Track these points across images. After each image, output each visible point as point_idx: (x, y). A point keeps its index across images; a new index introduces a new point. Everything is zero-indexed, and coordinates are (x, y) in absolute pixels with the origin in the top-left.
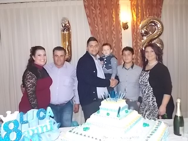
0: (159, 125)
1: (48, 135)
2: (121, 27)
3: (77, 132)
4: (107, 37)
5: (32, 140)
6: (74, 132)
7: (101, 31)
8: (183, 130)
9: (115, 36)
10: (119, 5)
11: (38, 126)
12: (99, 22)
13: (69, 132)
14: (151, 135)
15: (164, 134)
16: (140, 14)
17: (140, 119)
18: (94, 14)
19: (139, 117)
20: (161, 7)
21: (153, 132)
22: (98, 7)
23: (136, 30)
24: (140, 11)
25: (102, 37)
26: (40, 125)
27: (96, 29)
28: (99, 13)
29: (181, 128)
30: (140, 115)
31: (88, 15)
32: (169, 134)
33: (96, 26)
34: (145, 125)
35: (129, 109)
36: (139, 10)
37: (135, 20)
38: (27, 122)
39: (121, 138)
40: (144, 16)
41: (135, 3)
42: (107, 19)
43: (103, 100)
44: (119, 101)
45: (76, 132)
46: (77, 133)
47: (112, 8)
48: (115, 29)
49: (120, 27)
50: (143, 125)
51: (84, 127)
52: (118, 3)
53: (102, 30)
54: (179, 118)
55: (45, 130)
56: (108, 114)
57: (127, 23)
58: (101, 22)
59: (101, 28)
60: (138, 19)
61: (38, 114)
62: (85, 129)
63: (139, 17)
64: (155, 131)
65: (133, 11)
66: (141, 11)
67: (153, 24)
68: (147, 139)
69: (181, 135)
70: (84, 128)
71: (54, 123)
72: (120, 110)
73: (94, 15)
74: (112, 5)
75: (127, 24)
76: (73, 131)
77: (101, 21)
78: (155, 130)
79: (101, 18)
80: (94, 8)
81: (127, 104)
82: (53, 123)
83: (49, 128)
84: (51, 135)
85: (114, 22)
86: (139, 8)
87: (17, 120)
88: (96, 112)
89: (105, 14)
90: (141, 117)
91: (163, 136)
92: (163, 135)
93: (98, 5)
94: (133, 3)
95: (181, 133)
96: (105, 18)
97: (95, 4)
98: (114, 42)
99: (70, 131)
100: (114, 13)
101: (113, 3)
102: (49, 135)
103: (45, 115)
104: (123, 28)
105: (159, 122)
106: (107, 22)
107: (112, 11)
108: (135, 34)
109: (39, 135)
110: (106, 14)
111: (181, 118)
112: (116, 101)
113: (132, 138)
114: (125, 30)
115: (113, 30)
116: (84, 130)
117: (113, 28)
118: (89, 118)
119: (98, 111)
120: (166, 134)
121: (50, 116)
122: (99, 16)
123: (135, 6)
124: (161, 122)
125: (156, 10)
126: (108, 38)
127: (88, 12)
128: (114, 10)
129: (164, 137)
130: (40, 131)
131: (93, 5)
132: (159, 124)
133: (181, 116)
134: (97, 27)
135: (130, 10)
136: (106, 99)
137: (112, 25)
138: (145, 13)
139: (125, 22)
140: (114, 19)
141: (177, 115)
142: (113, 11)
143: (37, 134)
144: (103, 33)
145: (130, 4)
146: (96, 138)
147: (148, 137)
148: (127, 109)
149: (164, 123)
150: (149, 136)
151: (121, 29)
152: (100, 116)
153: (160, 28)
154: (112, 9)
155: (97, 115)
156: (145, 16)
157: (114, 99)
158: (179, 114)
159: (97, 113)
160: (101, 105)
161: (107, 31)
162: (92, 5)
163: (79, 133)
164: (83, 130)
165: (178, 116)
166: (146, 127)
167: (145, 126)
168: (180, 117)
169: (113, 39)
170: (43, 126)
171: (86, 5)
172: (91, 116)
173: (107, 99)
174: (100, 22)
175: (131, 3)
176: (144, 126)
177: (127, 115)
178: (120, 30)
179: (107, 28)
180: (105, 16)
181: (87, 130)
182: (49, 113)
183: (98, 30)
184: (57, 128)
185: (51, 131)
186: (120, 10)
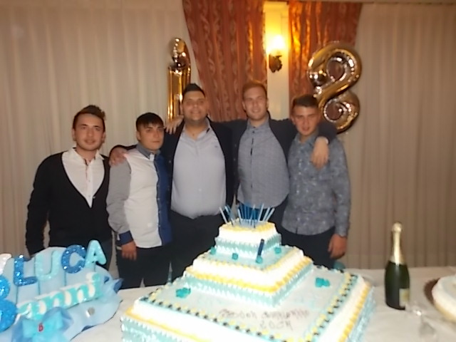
0: (351, 284)
1: (89, 311)
3: (160, 301)
5: (44, 325)
6: (154, 301)
7: (220, 73)
8: (408, 297)
10: (262, 13)
11: (64, 289)
12: (218, 53)
13: (141, 300)
14: (335, 307)
15: (366, 306)
16: (308, 36)
17: (308, 269)
18: (207, 32)
19: (304, 263)
20: (356, 22)
21: (340, 299)
22: (215, 17)
23: (297, 73)
24: (309, 29)
25: (223, 86)
26: (69, 287)
27: (211, 67)
28: (219, 32)
29: (402, 292)
30: (310, 260)
31: (193, 35)
32: (376, 305)
33: (210, 60)
34: (321, 282)
35: (283, 244)
36: (307, 28)
37: (298, 49)
38: (33, 280)
39: (266, 314)
40: (317, 42)
41: (300, 11)
42: (235, 47)
43: (224, 223)
44: (260, 227)
45: (157, 302)
46: (160, 304)
47: (247, 19)
48: (252, 70)
49: (265, 65)
50: (316, 282)
51: (179, 288)
52: (260, 10)
53: (224, 72)
54: (397, 269)
55: (81, 297)
56: (235, 256)
57: (278, 57)
58: (223, 54)
59: (221, 68)
60: (303, 49)
61: (65, 260)
63: (306, 44)
64: (344, 298)
65: (294, 29)
66: (311, 30)
67: (339, 60)
68: (327, 319)
69: (403, 309)
70: (177, 291)
71: (107, 280)
72: (264, 247)
74: (248, 12)
75: (280, 58)
76: (151, 299)
77: (222, 50)
78: (345, 295)
79: (221, 44)
80: (208, 18)
81: (279, 232)
82: (103, 280)
83: (92, 293)
84: (96, 311)
85: (252, 55)
86: (308, 22)
87: (5, 275)
88: (207, 251)
89: (231, 35)
90: (310, 265)
91: (362, 311)
92: (364, 307)
93: (216, 13)
94: (294, 10)
95: (403, 303)
96: (232, 43)
97: (209, 10)
99: (145, 299)
100: (251, 32)
101: (249, 9)
102: (92, 311)
103: (85, 262)
104: (270, 67)
105: (352, 276)
106: (235, 53)
107: (246, 28)
108: (296, 81)
109: (64, 313)
110: (233, 34)
111: (404, 268)
112: (255, 227)
113: (291, 314)
114: (274, 71)
115: (249, 71)
116: (177, 296)
117: (247, 67)
118: (191, 267)
119: (212, 248)
120: (368, 306)
121: (97, 263)
122: (217, 39)
123: (298, 19)
124: (357, 277)
125: (344, 28)
126: (237, 90)
128: (251, 27)
130: (68, 302)
131: (205, 11)
132: (353, 282)
133: (402, 264)
134: (213, 63)
135: (286, 26)
136: (230, 223)
137: (246, 59)
138: (319, 34)
139: (274, 55)
140: (251, 47)
141: (393, 261)
142: (248, 29)
143: (59, 309)
145: (286, 13)
146: (205, 315)
147: (330, 313)
148: (277, 245)
149: (364, 278)
150: (331, 311)
151: (266, 70)
152: (216, 260)
153: (353, 67)
154: (247, 23)
155: (210, 259)
156: (319, 43)
157: (250, 220)
158: (397, 259)
159: (211, 253)
160: (218, 235)
161: (235, 73)
162: (201, 11)
163: (166, 303)
164: (175, 294)
165: (395, 264)
166: (324, 287)
167: (320, 286)
168: (400, 265)
170: (76, 289)
171: (189, 12)
172: (196, 261)
173: (233, 222)
174: (220, 54)
175: (290, 10)
176: (319, 284)
177: (278, 260)
178: (264, 72)
179: (236, 67)
180: (231, 38)
181: (185, 294)
182: (95, 255)
183: (214, 71)
184: (113, 291)
185: (97, 299)
186: (264, 25)
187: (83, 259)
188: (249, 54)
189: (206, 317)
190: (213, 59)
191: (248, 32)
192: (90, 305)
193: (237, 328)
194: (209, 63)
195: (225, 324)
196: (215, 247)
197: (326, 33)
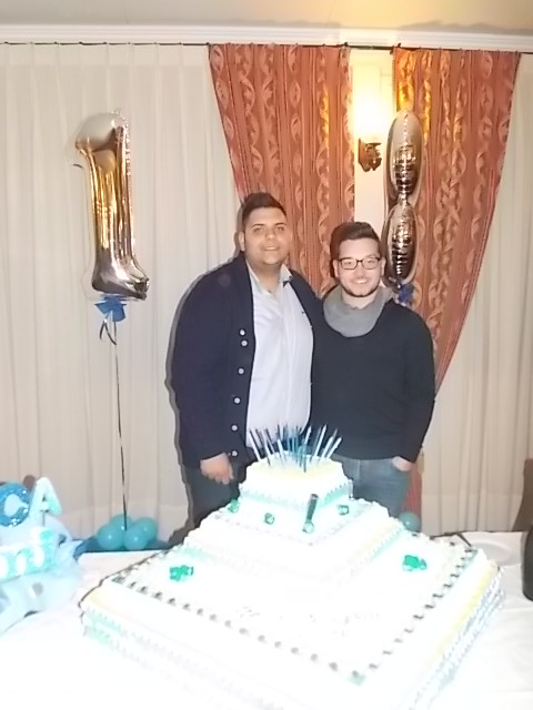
0: (463, 567)
1: (34, 589)
2: (353, 160)
3: (142, 586)
4: (298, 199)
6: (133, 584)
7: (272, 172)
9: (327, 196)
10: (346, 69)
12: (268, 136)
13: (114, 580)
14: (428, 606)
15: (484, 601)
16: (427, 109)
17: (394, 539)
18: (250, 102)
20: (510, 85)
21: (439, 594)
22: (264, 76)
24: (428, 97)
26: (4, 548)
27: (256, 163)
28: (270, 101)
30: (398, 524)
31: (225, 107)
32: (504, 598)
33: (254, 150)
34: (413, 562)
36: (425, 95)
39: (311, 616)
40: (443, 120)
41: (411, 66)
42: (298, 128)
45: (138, 586)
46: (143, 590)
47: (319, 80)
48: (328, 168)
49: (350, 158)
50: (406, 563)
51: (174, 566)
52: (342, 64)
53: (278, 170)
55: (21, 566)
56: (269, 519)
57: (375, 145)
58: (277, 138)
62: (175, 574)
64: (446, 590)
65: (402, 96)
66: (431, 99)
68: (409, 628)
70: (172, 570)
71: (63, 540)
73: (249, 107)
74: (321, 68)
75: (377, 148)
76: (129, 580)
77: (275, 133)
78: (449, 586)
79: (275, 120)
80: (252, 79)
81: (349, 478)
82: (54, 539)
83: (39, 559)
84: (45, 589)
85: (327, 140)
86: (426, 84)
88: (224, 506)
89: (291, 108)
90: (398, 531)
91: (475, 609)
92: (480, 603)
93: (266, 69)
94: (402, 64)
96: (293, 121)
97: (253, 65)
98: (323, 217)
99: (119, 580)
100: (326, 101)
101: (323, 61)
102: (38, 588)
103: (28, 510)
104: (360, 162)
105: (468, 551)
106: (299, 137)
107: (319, 93)
110: (295, 104)
112: (305, 469)
113: (353, 618)
114: (367, 170)
115: (322, 170)
116: (172, 578)
117: (319, 163)
118: (197, 530)
120: (490, 600)
122: (267, 113)
123: (409, 78)
124: (476, 551)
125: (491, 98)
126: (301, 202)
127: (227, 96)
128: (326, 93)
129: (480, 613)
131: (247, 67)
132: (467, 562)
134: (260, 157)
136: (266, 459)
137: (317, 151)
138: (446, 105)
139: (367, 140)
140: (327, 128)
142: (322, 96)
144: (280, 181)
145: (389, 70)
146: (212, 613)
147: (416, 617)
148: (346, 499)
150: (420, 614)
151: (353, 168)
152: (238, 524)
154: (319, 86)
155: (228, 520)
156: (447, 119)
159: (231, 510)
160: (244, 479)
161: (298, 172)
162: (240, 67)
163: (152, 590)
164: (169, 575)
166: (416, 571)
167: (410, 570)
169: (321, 206)
170: (15, 554)
171: (219, 68)
173: (270, 457)
174: (273, 139)
175: (396, 63)
176: (409, 567)
177: (341, 527)
178: (350, 172)
179: (300, 162)
180: (293, 111)
181: (182, 576)
182: (44, 499)
183: (262, 168)
184: (72, 559)
185: (47, 570)
186: (350, 90)
187: (25, 505)
188: (323, 140)
189: (213, 617)
190: (260, 148)
191: (321, 102)
192: (37, 579)
193: (261, 638)
194: (253, 155)
195: (243, 631)
196: (239, 499)
197: (458, 105)
